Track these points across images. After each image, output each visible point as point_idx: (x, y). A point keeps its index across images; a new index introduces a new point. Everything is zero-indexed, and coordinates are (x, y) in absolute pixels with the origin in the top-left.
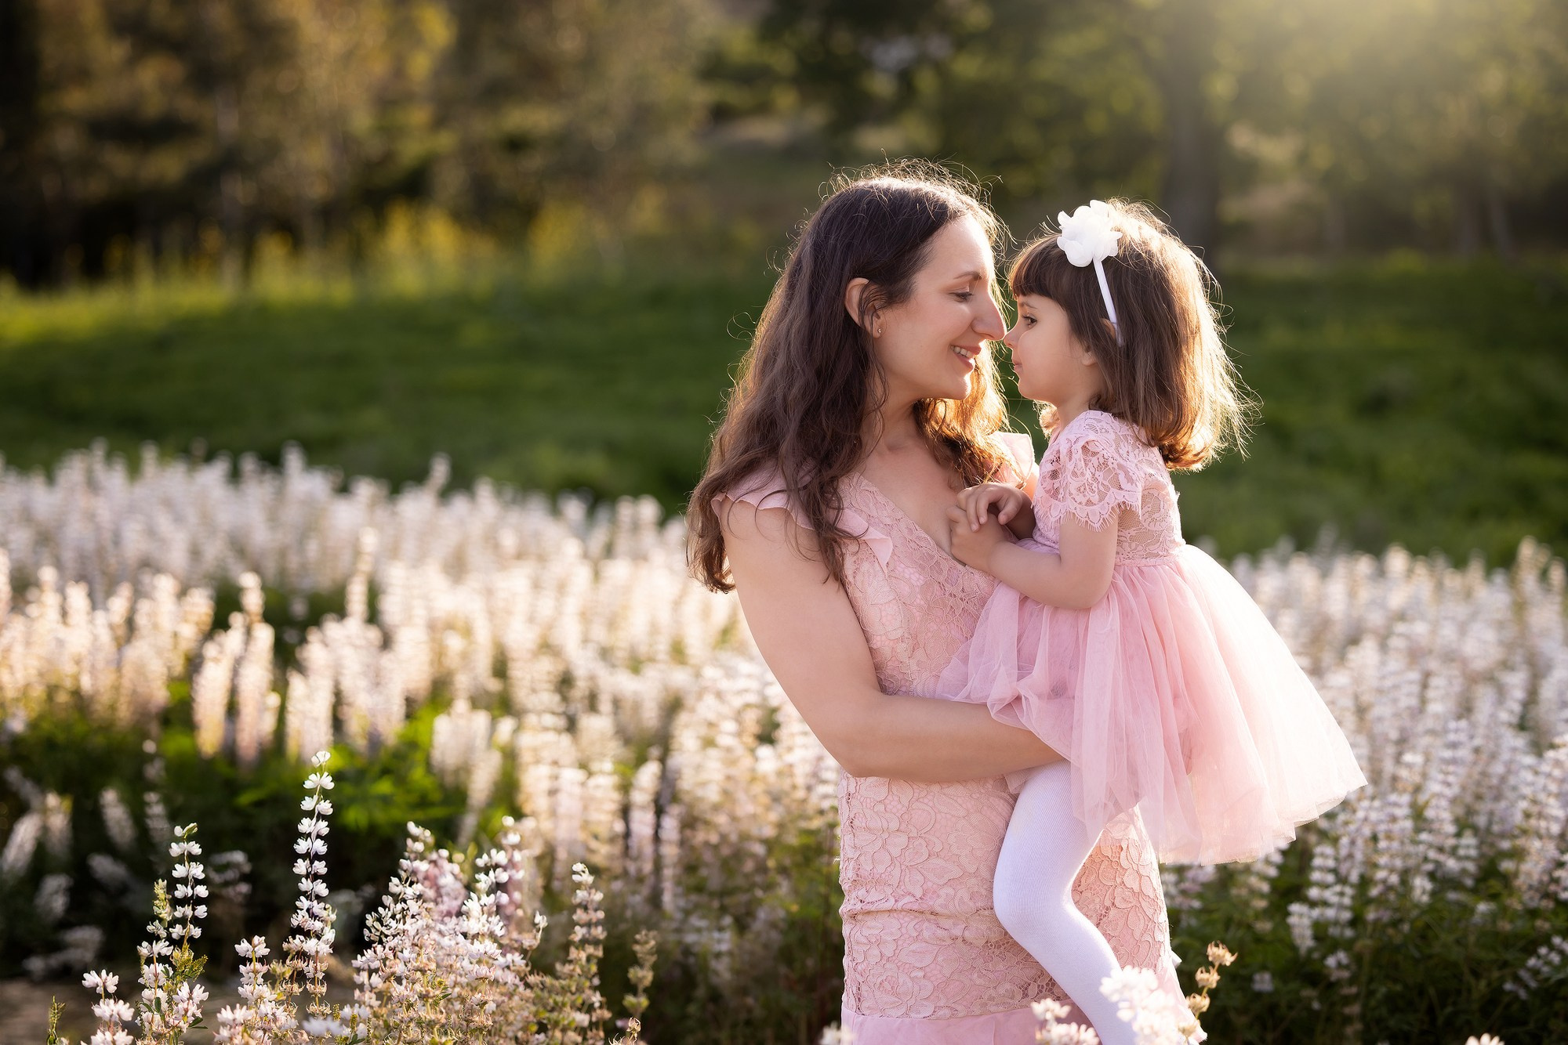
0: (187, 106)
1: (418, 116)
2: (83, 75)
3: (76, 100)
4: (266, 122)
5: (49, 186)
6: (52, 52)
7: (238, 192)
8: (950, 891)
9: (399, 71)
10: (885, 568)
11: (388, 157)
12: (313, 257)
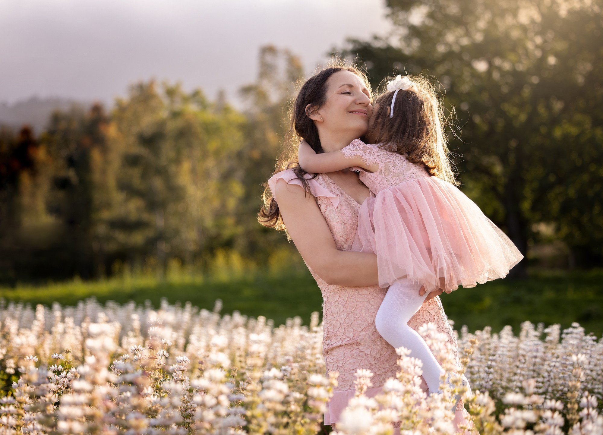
0: (146, 216)
1: (230, 221)
2: (108, 205)
3: (106, 215)
4: (174, 222)
5: (95, 246)
6: (97, 197)
7: (163, 247)
8: (364, 333)
9: (223, 205)
10: (336, 209)
11: (218, 236)
12: (190, 268)
